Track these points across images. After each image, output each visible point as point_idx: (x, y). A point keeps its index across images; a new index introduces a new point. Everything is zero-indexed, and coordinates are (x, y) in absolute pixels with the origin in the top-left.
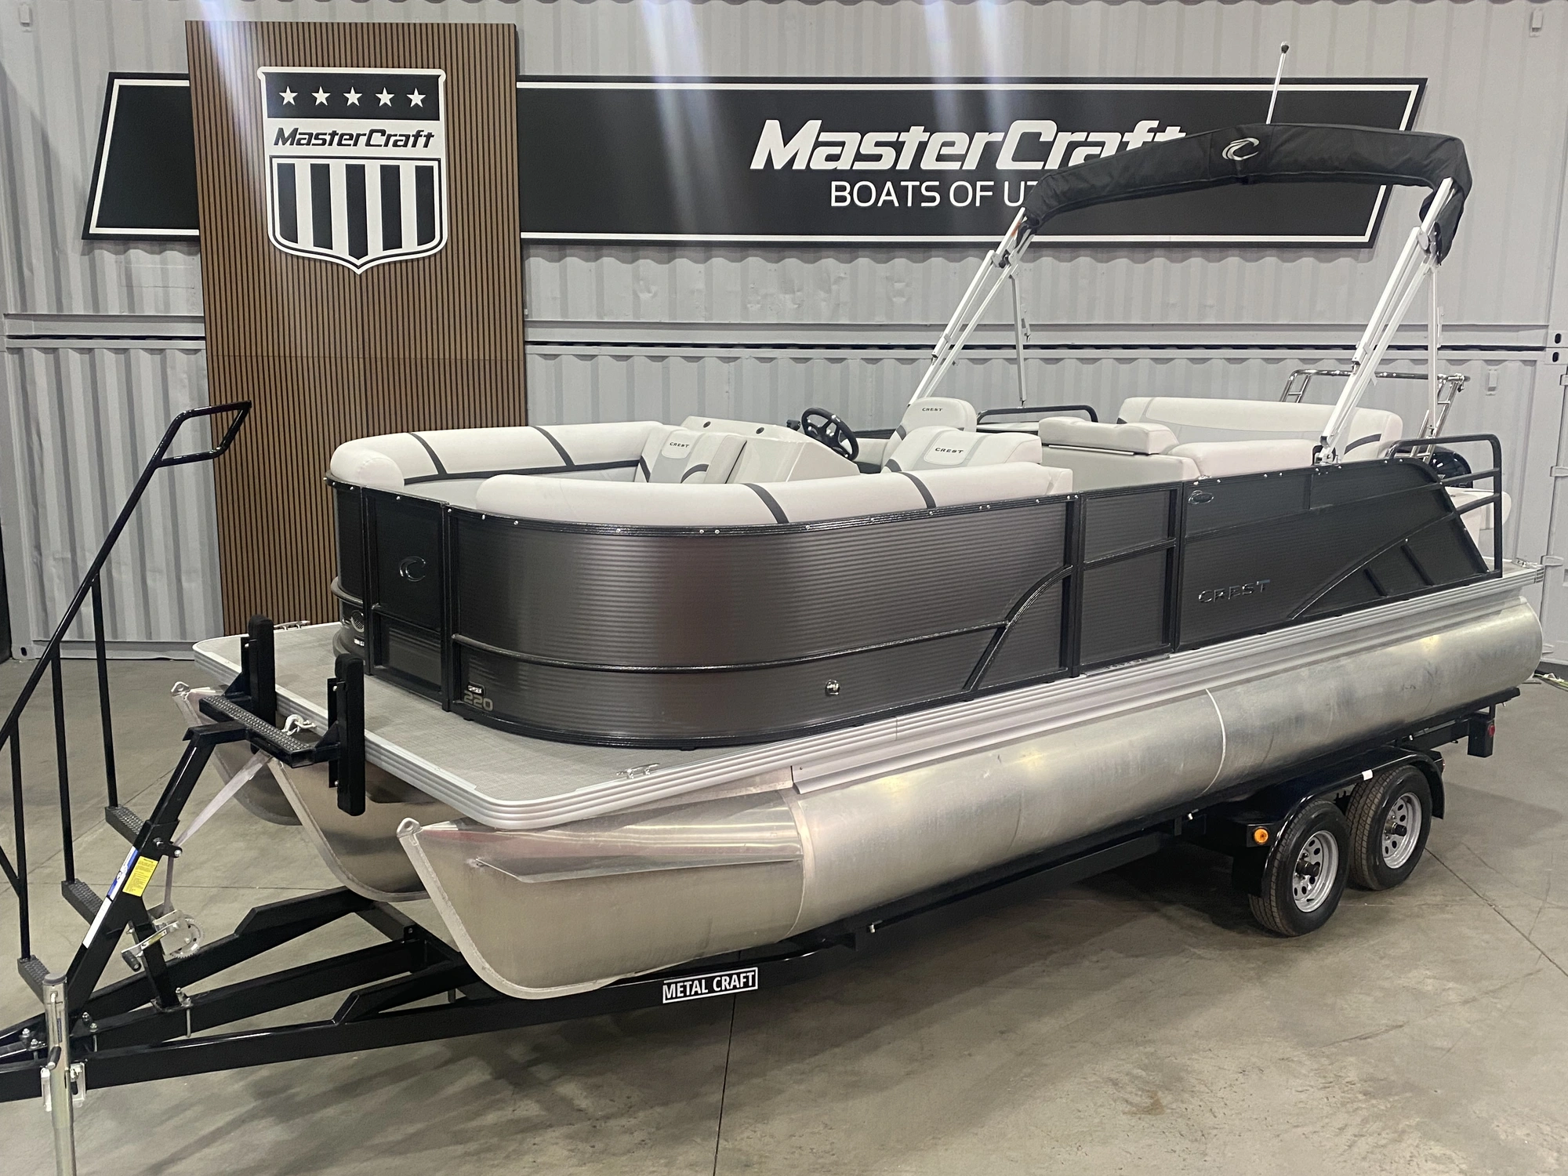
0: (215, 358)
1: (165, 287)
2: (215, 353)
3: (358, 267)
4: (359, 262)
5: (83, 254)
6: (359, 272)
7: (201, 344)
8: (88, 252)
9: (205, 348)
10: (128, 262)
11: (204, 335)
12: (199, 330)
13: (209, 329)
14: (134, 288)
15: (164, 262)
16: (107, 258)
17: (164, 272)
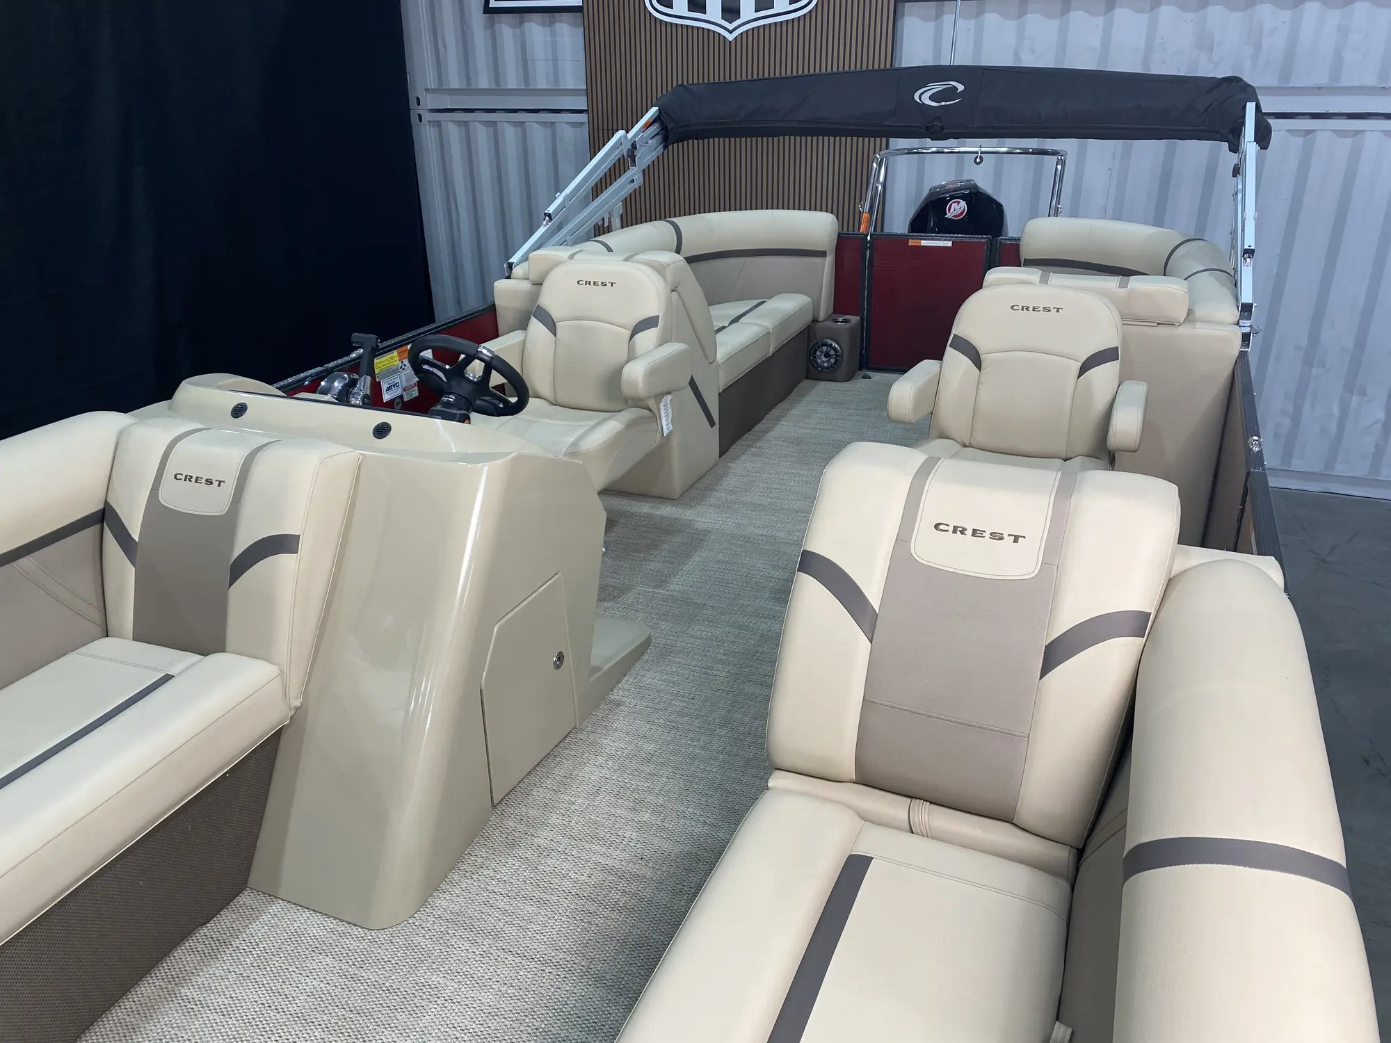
0: (596, 132)
1: (555, 60)
2: (596, 127)
3: (731, 32)
4: (731, 27)
5: (486, 28)
6: (730, 37)
7: (583, 118)
8: (490, 26)
9: (587, 121)
10: (523, 34)
11: (586, 108)
12: (581, 103)
13: (590, 101)
14: (529, 62)
15: (553, 35)
16: (506, 29)
17: (554, 44)
